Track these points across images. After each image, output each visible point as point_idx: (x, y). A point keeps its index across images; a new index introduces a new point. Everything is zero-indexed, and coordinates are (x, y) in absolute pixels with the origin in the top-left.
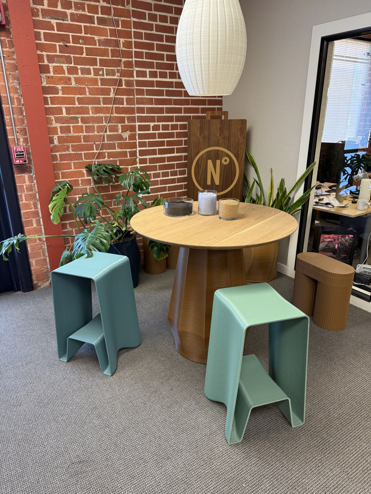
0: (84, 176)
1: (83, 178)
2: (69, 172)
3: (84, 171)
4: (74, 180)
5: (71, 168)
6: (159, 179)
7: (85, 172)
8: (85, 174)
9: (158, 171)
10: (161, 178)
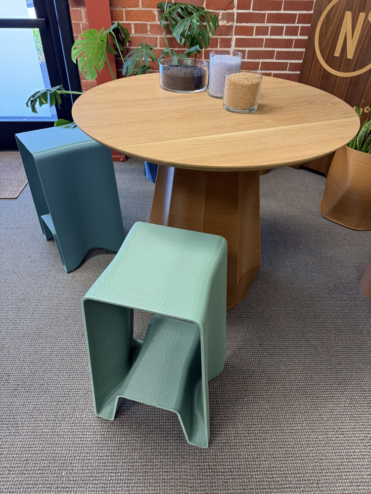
0: (155, 20)
1: (153, 23)
2: (135, 11)
3: (156, 11)
4: (141, 24)
5: (138, 6)
6: (264, 37)
7: (156, 13)
8: (157, 17)
9: (265, 25)
10: (268, 37)
